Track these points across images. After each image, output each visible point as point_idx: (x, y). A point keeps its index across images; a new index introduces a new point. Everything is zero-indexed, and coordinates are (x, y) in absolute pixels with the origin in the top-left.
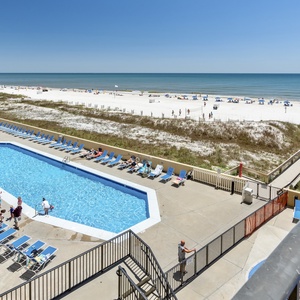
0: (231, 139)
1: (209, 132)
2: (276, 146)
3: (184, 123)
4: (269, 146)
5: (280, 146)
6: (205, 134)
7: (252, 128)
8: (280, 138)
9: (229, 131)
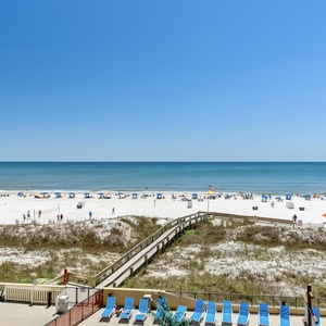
0: (75, 242)
1: (51, 237)
2: (121, 244)
3: (21, 230)
4: (114, 245)
5: (125, 243)
6: (45, 240)
7: (101, 226)
8: (128, 234)
9: (74, 233)
